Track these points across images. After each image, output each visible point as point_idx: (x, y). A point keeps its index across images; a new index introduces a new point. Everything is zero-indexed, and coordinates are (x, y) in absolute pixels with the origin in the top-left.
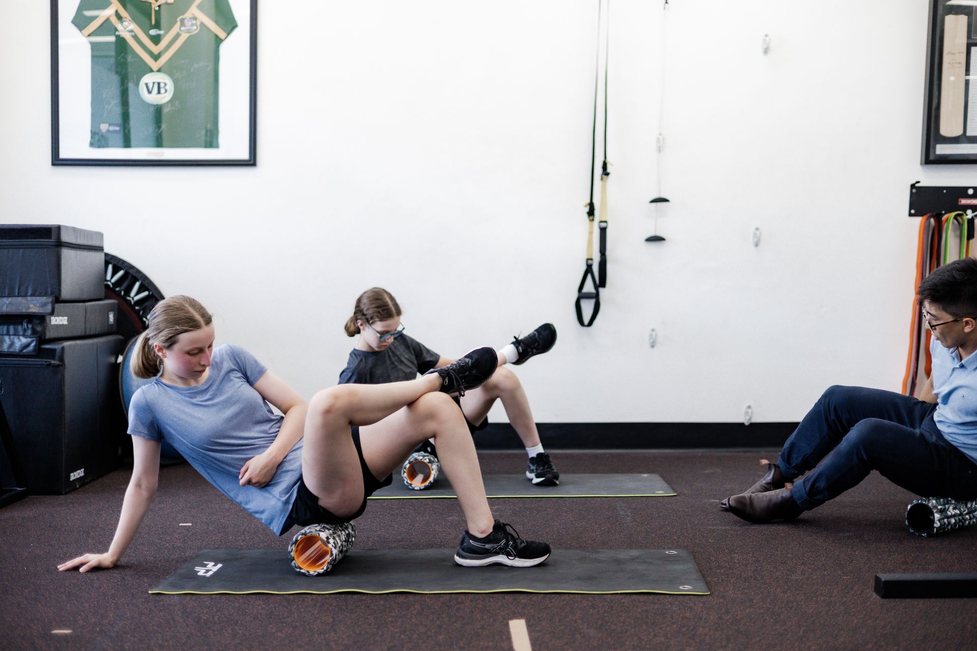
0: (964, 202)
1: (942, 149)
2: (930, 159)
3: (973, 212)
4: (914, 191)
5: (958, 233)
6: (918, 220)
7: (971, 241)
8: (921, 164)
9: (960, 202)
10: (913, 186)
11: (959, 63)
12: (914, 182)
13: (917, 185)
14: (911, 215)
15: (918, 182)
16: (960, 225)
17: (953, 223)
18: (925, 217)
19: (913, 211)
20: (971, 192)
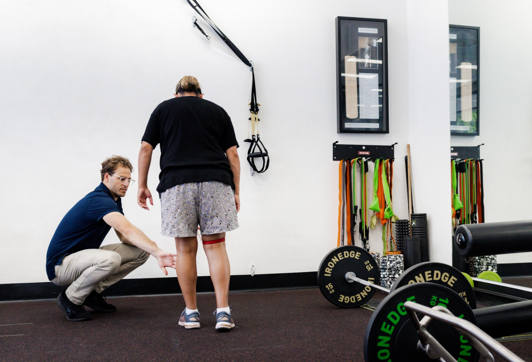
0: (361, 153)
1: (347, 125)
2: (342, 130)
3: (366, 159)
4: (335, 147)
5: (359, 169)
6: (338, 163)
7: (367, 173)
8: (338, 133)
9: (359, 153)
10: (334, 144)
11: (354, 81)
12: (335, 142)
13: (336, 144)
14: (334, 160)
15: (337, 142)
16: (360, 165)
17: (357, 164)
18: (342, 161)
19: (335, 158)
20: (364, 148)
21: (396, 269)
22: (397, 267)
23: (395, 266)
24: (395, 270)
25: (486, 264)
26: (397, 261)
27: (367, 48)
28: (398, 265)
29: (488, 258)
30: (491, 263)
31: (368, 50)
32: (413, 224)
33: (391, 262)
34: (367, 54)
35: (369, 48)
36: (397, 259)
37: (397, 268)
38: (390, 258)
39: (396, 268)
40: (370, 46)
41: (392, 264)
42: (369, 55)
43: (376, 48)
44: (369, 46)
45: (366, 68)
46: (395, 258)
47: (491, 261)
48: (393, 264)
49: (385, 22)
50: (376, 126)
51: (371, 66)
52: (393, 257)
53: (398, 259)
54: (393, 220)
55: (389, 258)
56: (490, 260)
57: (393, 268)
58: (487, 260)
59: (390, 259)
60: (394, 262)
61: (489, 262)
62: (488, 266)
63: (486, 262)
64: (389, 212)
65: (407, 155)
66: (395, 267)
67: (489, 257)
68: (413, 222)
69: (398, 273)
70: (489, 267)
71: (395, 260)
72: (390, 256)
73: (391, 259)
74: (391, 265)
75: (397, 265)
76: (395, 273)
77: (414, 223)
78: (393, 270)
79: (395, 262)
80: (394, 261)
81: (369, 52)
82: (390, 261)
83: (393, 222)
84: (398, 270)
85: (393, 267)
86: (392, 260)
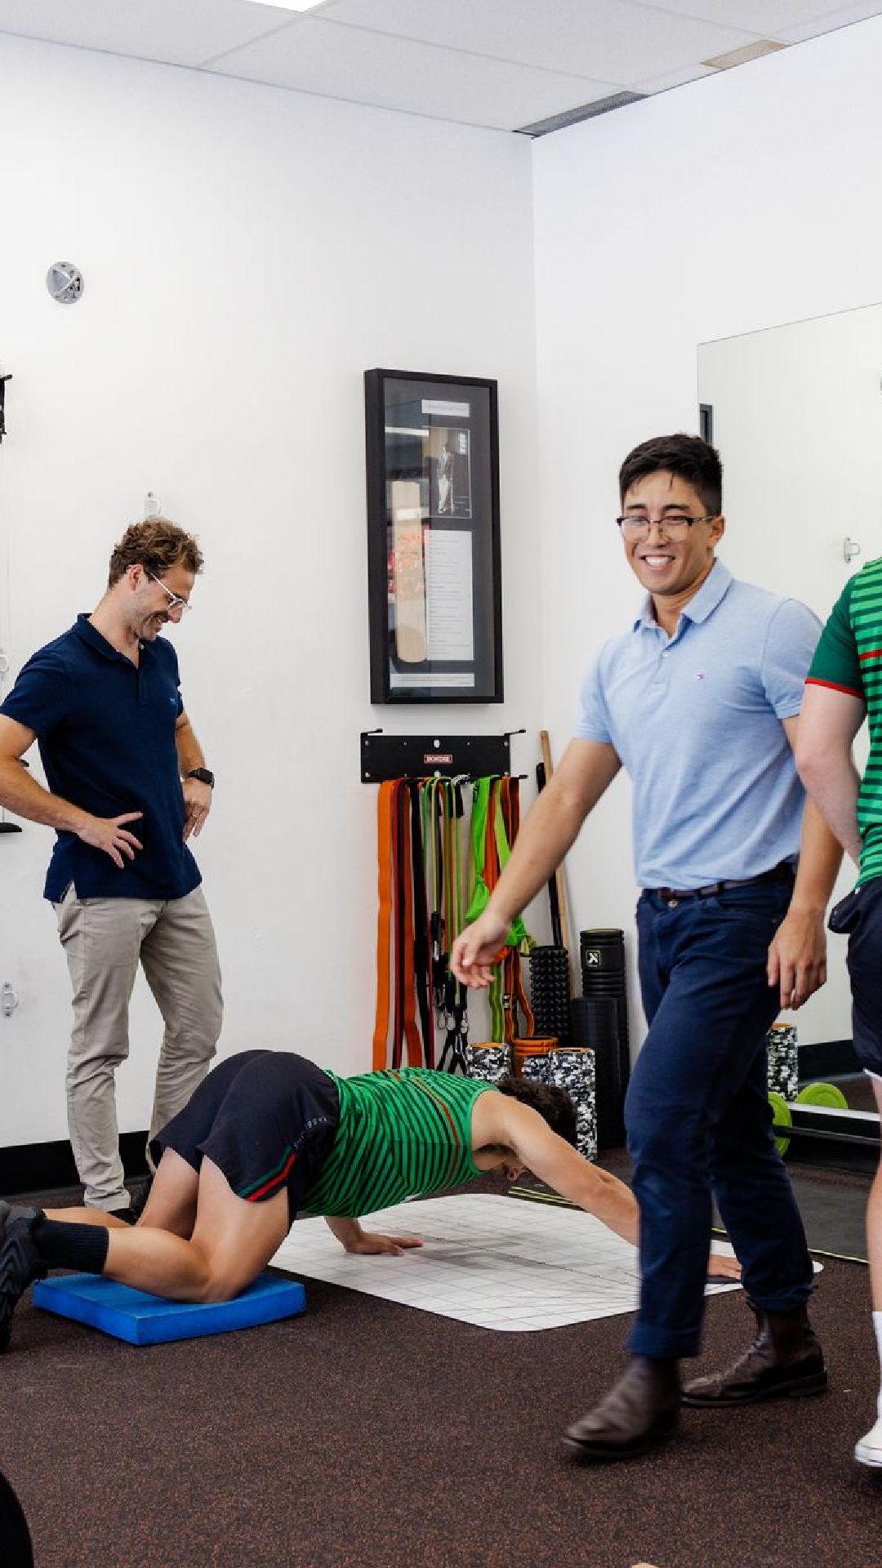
0: (429, 759)
1: (397, 680)
2: (383, 695)
4: (366, 744)
6: (374, 788)
7: (459, 820)
8: (373, 703)
9: (425, 759)
10: (364, 737)
11: (415, 553)
12: (366, 729)
13: (370, 735)
14: (364, 780)
15: (371, 730)
18: (385, 782)
19: (367, 775)
20: (437, 744)
21: (582, 1090)
22: (583, 1085)
23: (578, 1082)
24: (579, 1093)
25: (776, 1062)
26: (584, 1068)
27: (442, 457)
28: (586, 1078)
29: (780, 1046)
30: (787, 1057)
31: (445, 463)
32: (591, 961)
33: (567, 1071)
34: (444, 476)
35: (450, 460)
36: (582, 1063)
37: (585, 1087)
38: (566, 1060)
39: (582, 1088)
40: (452, 453)
41: (572, 1077)
42: (448, 478)
43: (465, 456)
44: (449, 454)
45: (442, 514)
46: (579, 1060)
47: (786, 1052)
48: (574, 1077)
49: (491, 386)
50: (466, 680)
51: (453, 510)
52: (573, 1058)
53: (585, 1063)
54: (525, 949)
55: (561, 1062)
56: (785, 1049)
57: (573, 1088)
58: (777, 1050)
59: (565, 1065)
60: (575, 1072)
61: (783, 1054)
62: (779, 1066)
63: (774, 1055)
64: (516, 927)
65: (542, 761)
66: (579, 1085)
67: (781, 1043)
68: (591, 954)
69: (586, 1100)
70: (784, 1068)
71: (577, 1065)
72: (565, 1057)
73: (569, 1063)
74: (568, 1080)
75: (583, 1078)
76: (579, 1100)
77: (593, 958)
78: (574, 1093)
79: (579, 1070)
80: (576, 1068)
81: (449, 470)
82: (564, 1068)
83: (523, 955)
84: (587, 1092)
85: (574, 1084)
86: (569, 1068)
